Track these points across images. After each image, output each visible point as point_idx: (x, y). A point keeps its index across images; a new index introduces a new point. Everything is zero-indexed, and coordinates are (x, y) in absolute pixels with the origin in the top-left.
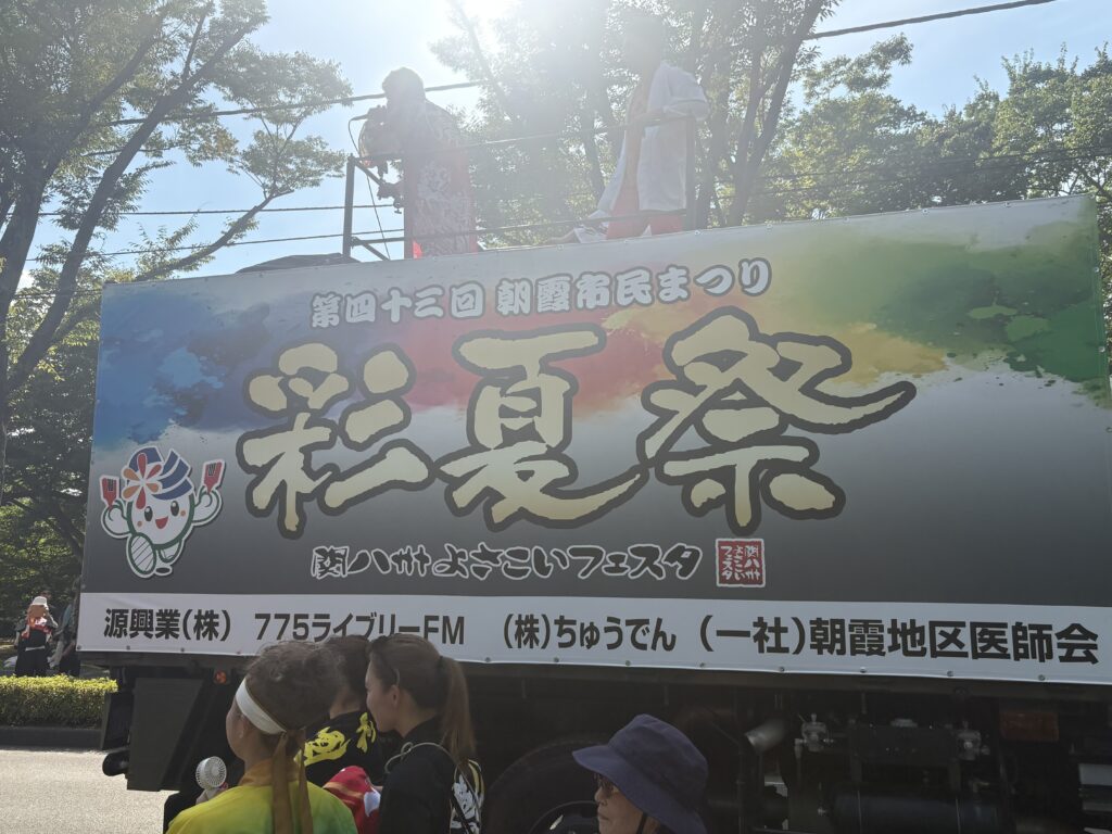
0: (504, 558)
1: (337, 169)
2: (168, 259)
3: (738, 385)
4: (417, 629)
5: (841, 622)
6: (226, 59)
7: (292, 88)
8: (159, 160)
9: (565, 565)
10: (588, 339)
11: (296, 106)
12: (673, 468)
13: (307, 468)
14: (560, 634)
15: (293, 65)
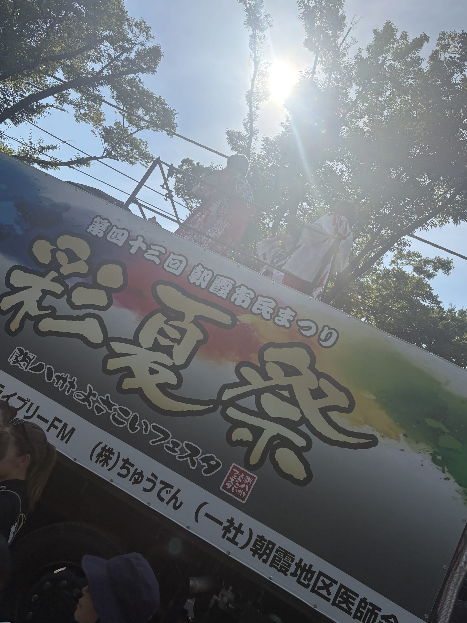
0: (115, 410)
1: (147, 163)
2: (36, 156)
3: (289, 388)
4: (46, 421)
5: (274, 545)
6: (124, 78)
7: (148, 111)
8: (60, 106)
9: (146, 432)
10: (226, 319)
11: (144, 120)
12: (232, 412)
13: (39, 302)
14: (122, 468)
15: (155, 101)
